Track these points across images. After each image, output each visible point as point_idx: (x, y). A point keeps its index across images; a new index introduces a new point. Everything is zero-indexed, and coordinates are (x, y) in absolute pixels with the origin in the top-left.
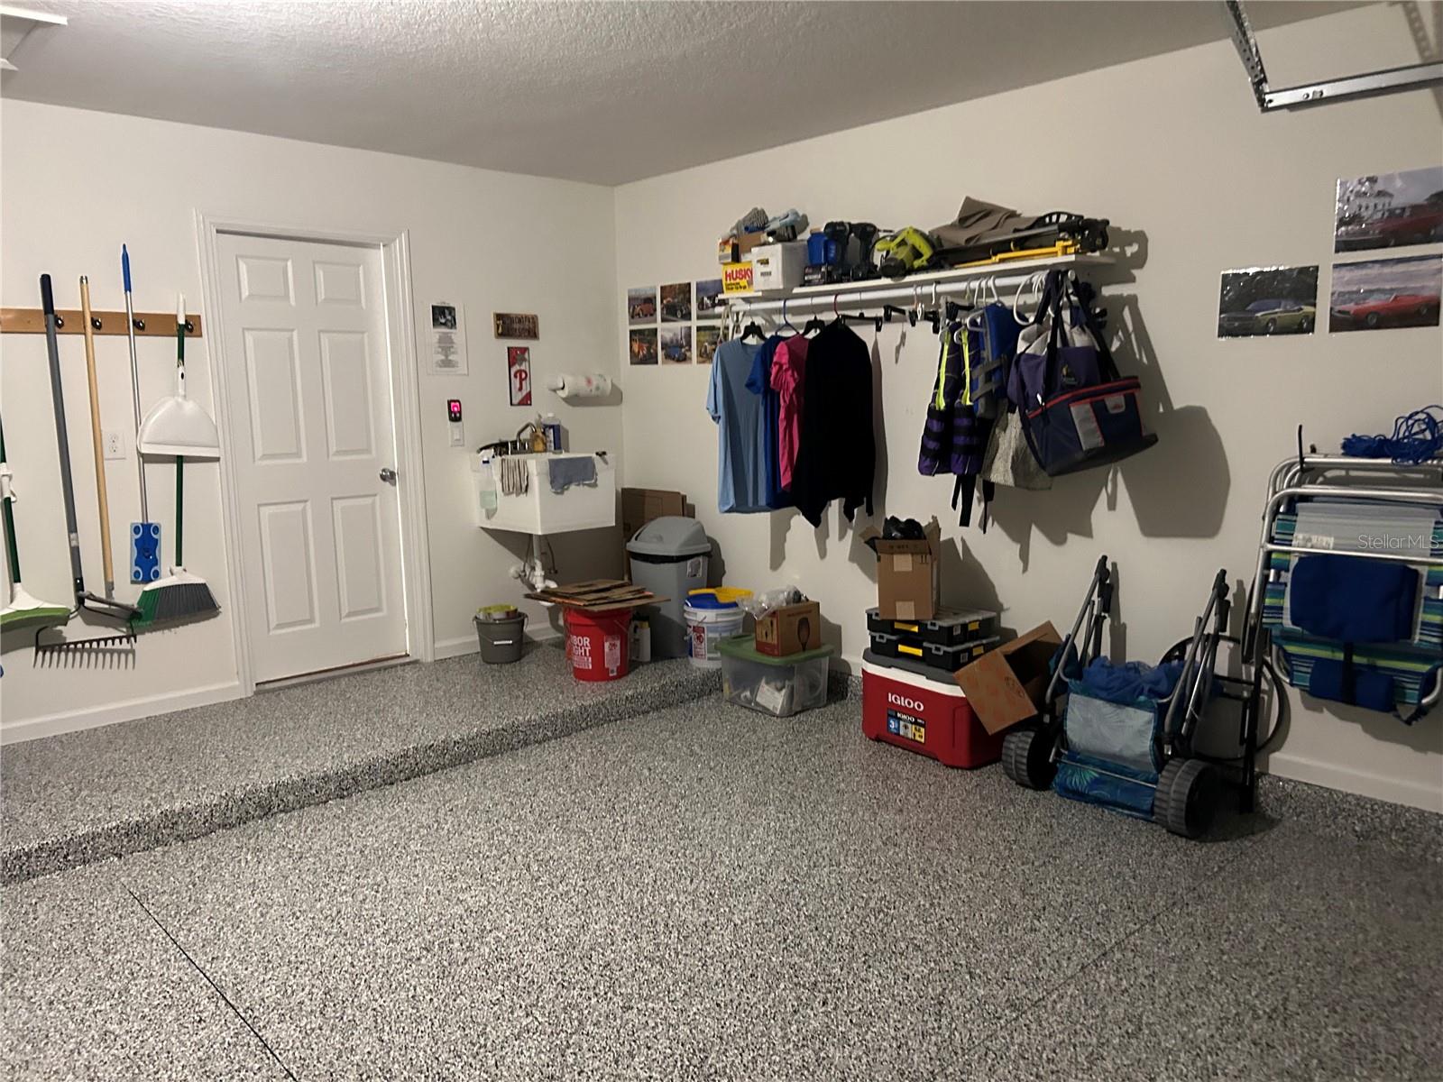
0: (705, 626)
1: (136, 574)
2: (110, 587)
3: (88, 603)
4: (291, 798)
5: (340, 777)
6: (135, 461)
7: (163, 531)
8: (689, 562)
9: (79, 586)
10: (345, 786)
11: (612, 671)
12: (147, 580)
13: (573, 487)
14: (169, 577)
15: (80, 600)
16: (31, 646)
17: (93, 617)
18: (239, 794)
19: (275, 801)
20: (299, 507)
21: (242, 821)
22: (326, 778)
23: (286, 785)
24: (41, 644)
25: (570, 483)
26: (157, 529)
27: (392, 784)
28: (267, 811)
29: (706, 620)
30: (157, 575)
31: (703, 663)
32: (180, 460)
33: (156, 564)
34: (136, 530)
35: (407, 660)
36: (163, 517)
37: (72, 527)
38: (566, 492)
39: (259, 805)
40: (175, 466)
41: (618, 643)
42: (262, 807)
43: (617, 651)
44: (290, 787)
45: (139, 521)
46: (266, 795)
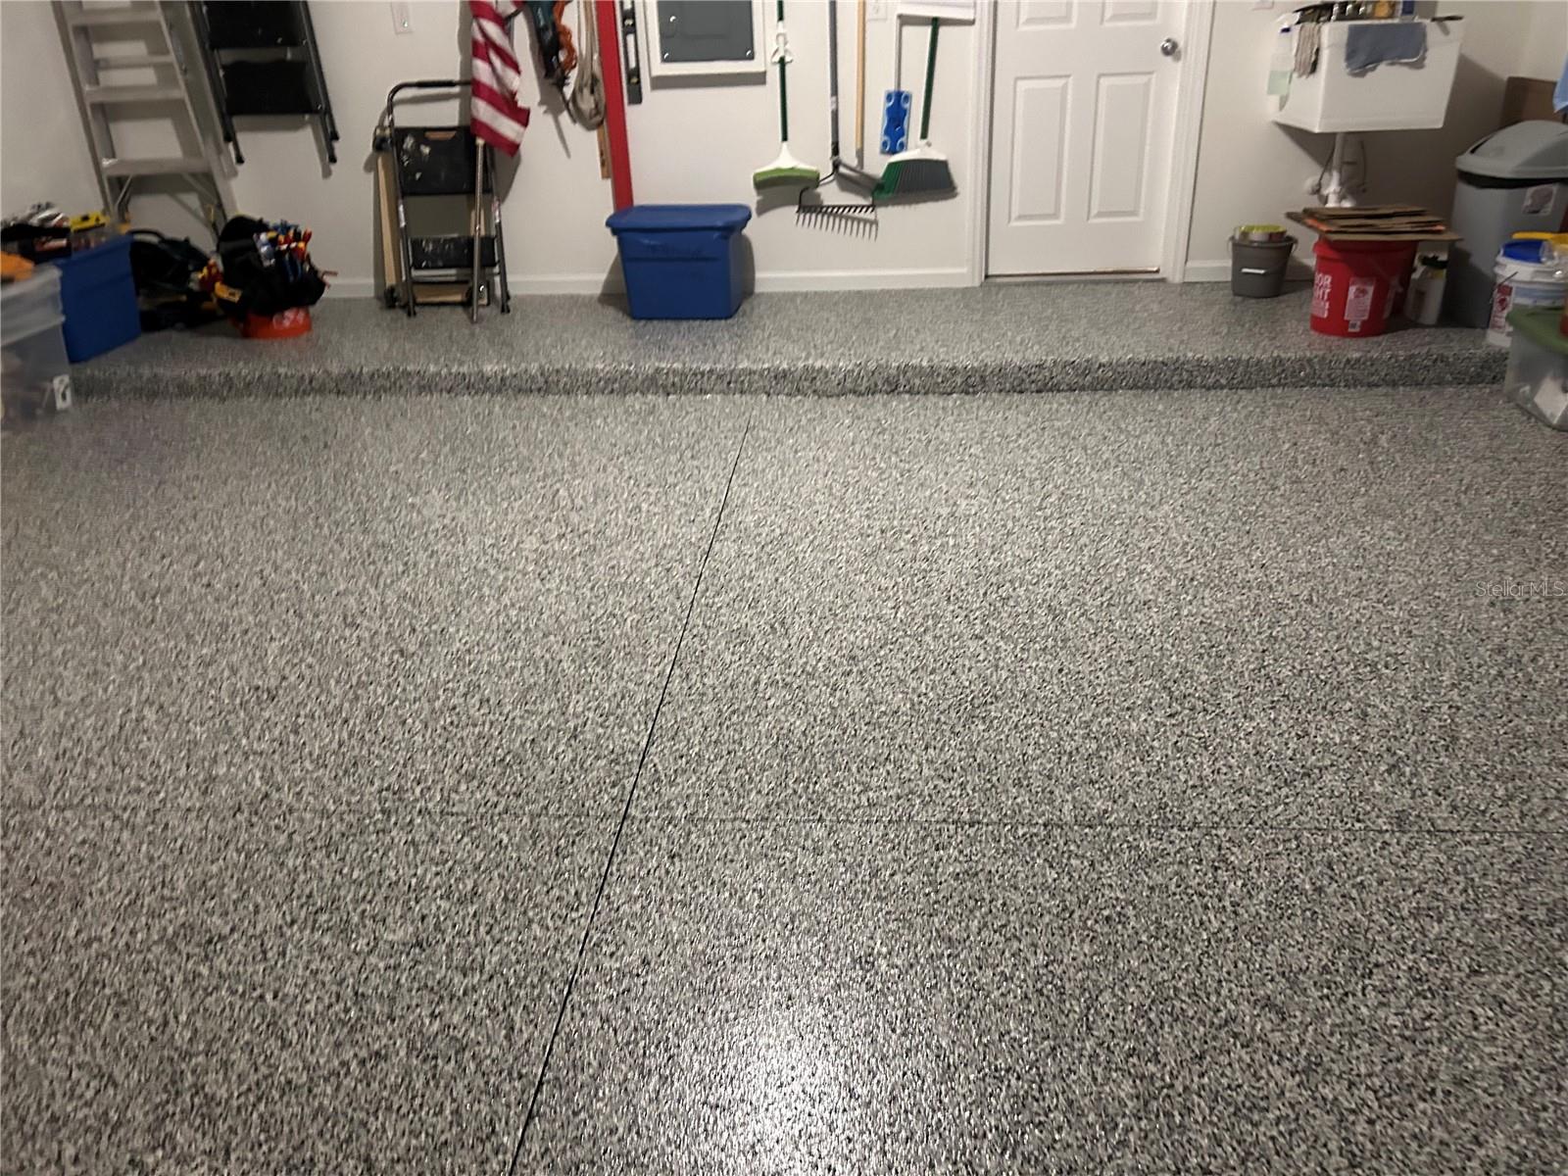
0: (1513, 285)
1: (884, 144)
2: (860, 154)
3: (842, 170)
4: (917, 382)
5: (968, 373)
6: (894, 22)
7: (914, 100)
8: (1531, 191)
9: (836, 151)
10: (972, 383)
11: (1354, 326)
12: (893, 152)
13: (1382, 67)
14: (915, 150)
15: (836, 166)
16: (793, 204)
17: (848, 183)
18: (872, 366)
19: (902, 381)
20: (1059, 83)
21: (872, 391)
22: (954, 370)
23: (914, 368)
24: (804, 203)
25: (1378, 61)
26: (907, 98)
27: (1021, 392)
28: (893, 388)
29: (1516, 277)
30: (903, 147)
31: (1499, 338)
32: (936, 23)
33: (902, 135)
34: (889, 97)
35: (1156, 276)
36: (915, 86)
37: (835, 92)
38: (1370, 75)
39: (887, 381)
40: (929, 30)
41: (1371, 290)
42: (890, 384)
43: (1368, 299)
44: (919, 371)
45: (892, 88)
46: (895, 372)
